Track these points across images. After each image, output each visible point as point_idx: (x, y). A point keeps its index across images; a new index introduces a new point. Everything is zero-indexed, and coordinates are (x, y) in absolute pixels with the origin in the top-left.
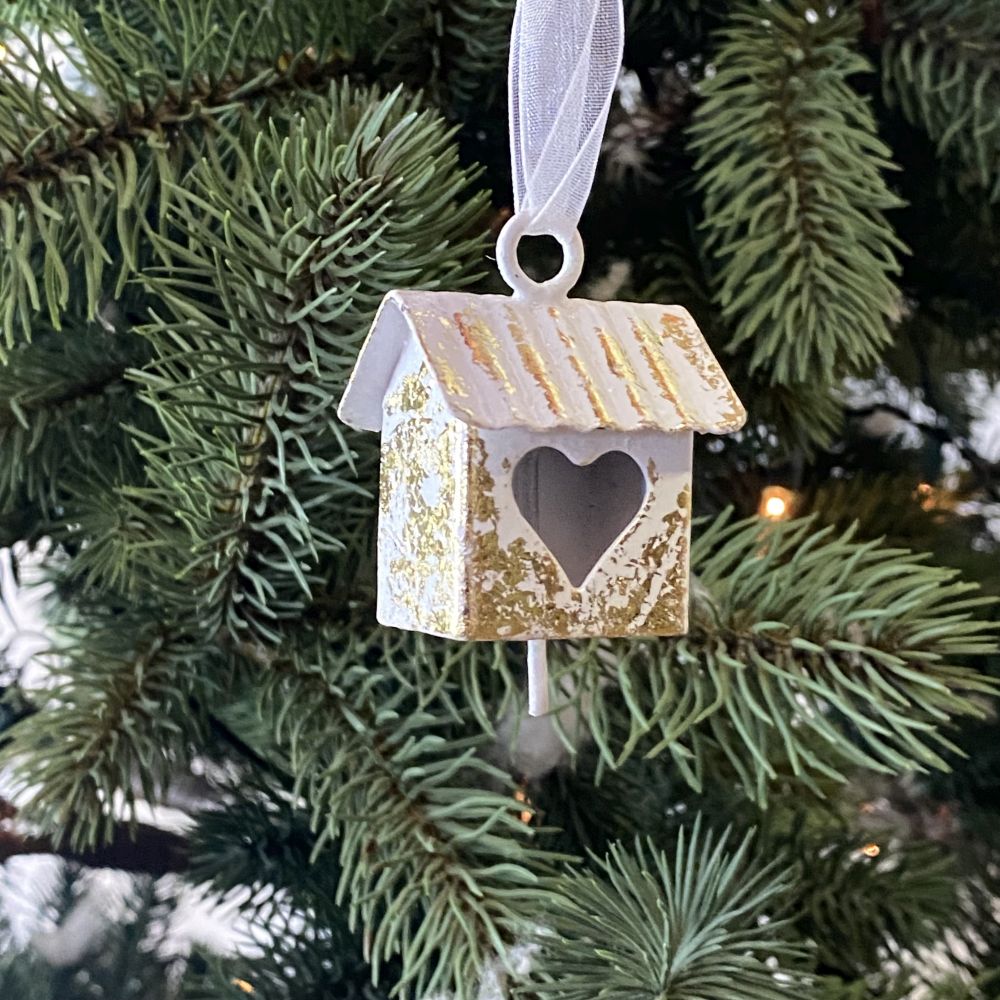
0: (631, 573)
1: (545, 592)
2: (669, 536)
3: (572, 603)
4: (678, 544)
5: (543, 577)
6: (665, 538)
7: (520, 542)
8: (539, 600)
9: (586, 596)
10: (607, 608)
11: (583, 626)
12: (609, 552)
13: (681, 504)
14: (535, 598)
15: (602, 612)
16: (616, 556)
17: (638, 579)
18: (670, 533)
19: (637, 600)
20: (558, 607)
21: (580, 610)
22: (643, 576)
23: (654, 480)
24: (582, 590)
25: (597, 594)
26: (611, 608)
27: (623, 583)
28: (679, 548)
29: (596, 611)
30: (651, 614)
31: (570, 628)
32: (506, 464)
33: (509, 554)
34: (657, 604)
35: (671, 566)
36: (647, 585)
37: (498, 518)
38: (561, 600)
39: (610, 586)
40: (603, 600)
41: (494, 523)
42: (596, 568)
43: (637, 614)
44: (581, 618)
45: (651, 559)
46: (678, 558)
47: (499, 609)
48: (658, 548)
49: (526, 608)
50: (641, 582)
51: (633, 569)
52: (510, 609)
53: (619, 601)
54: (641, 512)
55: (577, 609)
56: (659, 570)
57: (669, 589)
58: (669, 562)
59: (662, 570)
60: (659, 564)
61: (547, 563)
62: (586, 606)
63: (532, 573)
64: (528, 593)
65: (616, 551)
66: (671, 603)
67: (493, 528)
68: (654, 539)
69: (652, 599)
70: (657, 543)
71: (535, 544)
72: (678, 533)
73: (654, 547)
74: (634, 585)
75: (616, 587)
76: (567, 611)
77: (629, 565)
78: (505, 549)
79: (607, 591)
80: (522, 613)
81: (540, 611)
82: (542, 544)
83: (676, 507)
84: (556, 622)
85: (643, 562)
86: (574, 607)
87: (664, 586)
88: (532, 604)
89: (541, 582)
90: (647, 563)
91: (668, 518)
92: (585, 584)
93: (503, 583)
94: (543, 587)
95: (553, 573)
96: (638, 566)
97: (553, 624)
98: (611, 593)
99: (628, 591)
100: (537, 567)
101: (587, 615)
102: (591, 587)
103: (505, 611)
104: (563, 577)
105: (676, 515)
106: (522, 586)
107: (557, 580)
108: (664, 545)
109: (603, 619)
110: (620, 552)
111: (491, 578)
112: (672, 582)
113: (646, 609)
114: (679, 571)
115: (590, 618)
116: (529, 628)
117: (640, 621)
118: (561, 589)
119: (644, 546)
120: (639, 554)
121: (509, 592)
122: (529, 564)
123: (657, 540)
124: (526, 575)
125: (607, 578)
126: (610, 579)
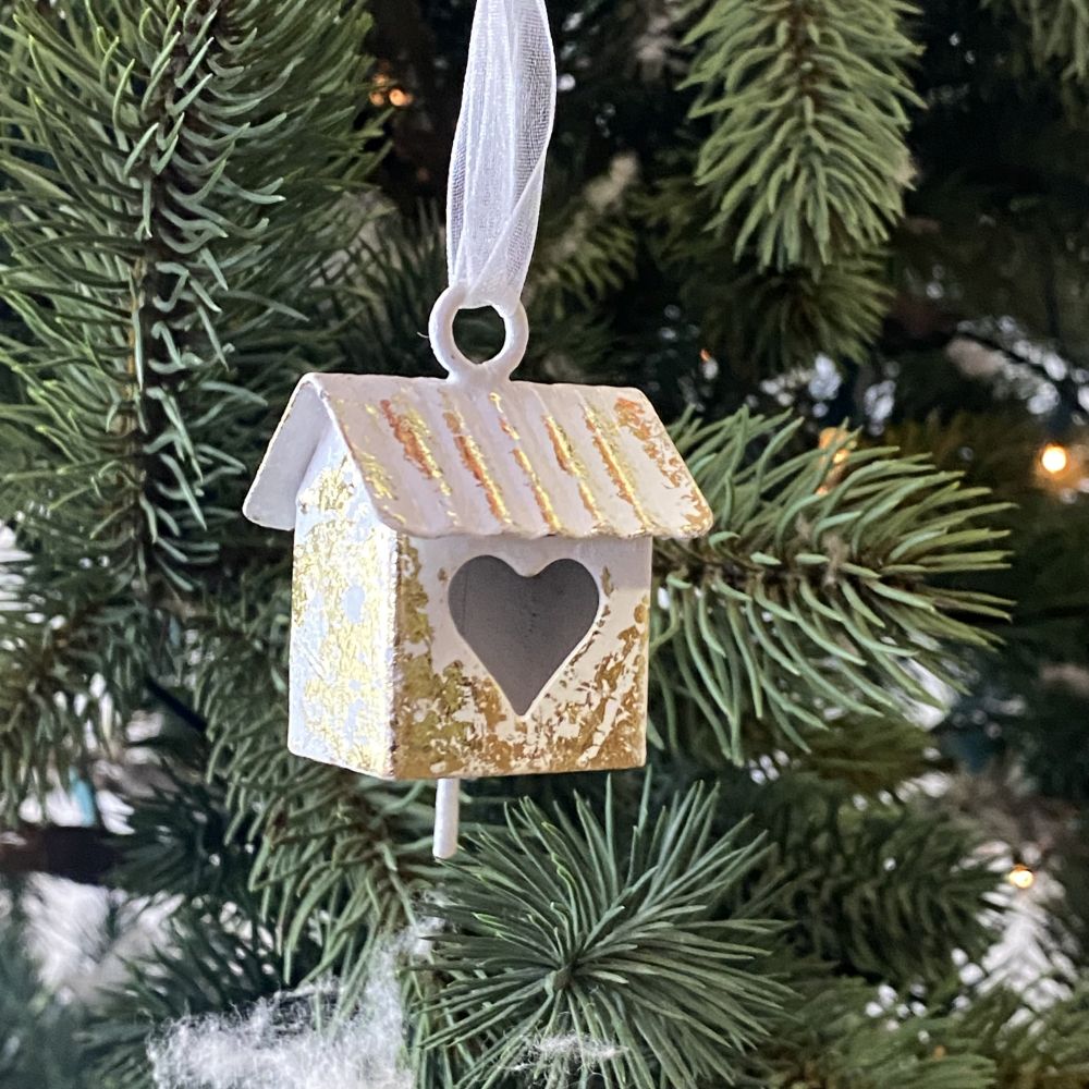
0: (582, 698)
1: (485, 723)
2: (625, 655)
3: (516, 734)
4: (635, 663)
5: (483, 705)
6: (620, 658)
7: (457, 665)
8: (479, 732)
9: (531, 726)
10: (555, 739)
11: (528, 760)
12: (558, 675)
13: (638, 618)
14: (473, 730)
15: (550, 743)
16: (566, 679)
17: (590, 705)
18: (626, 651)
19: (589, 728)
20: (500, 739)
21: (525, 742)
22: (596, 700)
23: (609, 591)
24: (527, 718)
25: (544, 722)
26: (560, 739)
27: (573, 708)
28: (636, 669)
29: (543, 741)
30: (606, 743)
31: (513, 763)
32: (442, 576)
33: (444, 680)
34: (611, 733)
35: (627, 690)
36: (601, 711)
37: (432, 638)
38: (504, 731)
39: (558, 714)
40: (551, 729)
41: (427, 644)
42: (543, 693)
43: (588, 744)
44: (526, 751)
45: (605, 682)
46: (635, 680)
47: (433, 743)
48: (612, 669)
49: (465, 742)
50: (593, 708)
51: (584, 694)
52: (445, 743)
53: (569, 730)
54: (594, 627)
55: (521, 740)
56: (613, 694)
57: (625, 715)
58: (625, 684)
59: (618, 694)
60: (613, 687)
61: (487, 690)
62: (531, 737)
63: (471, 700)
64: (464, 725)
65: (566, 673)
66: (627, 731)
67: (426, 650)
68: (608, 660)
69: (606, 727)
70: (612, 664)
71: (475, 669)
72: (635, 651)
73: (608, 668)
74: (586, 711)
75: (566, 715)
76: (511, 743)
77: (580, 690)
78: (441, 674)
79: (556, 719)
80: (459, 746)
81: (480, 745)
82: (482, 668)
83: (633, 622)
84: (498, 757)
85: (595, 685)
86: (518, 738)
87: (619, 712)
88: (470, 737)
89: (481, 710)
90: (601, 686)
91: (623, 635)
92: (531, 711)
93: (438, 713)
94: (483, 716)
95: (496, 700)
96: (590, 689)
97: (495, 759)
98: (561, 720)
99: (579, 719)
100: (476, 694)
101: (533, 748)
102: (537, 715)
103: (440, 744)
104: (506, 705)
105: (632, 631)
107: (499, 708)
108: (620, 666)
109: (551, 751)
110: (570, 675)
111: (424, 707)
112: (629, 707)
113: (599, 739)
114: (636, 695)
115: (536, 749)
116: (467, 764)
117: (592, 752)
118: (503, 718)
119: (597, 667)
120: (590, 675)
121: (444, 724)
122: (467, 690)
123: (612, 660)
124: (465, 703)
125: (556, 704)
126: (559, 705)
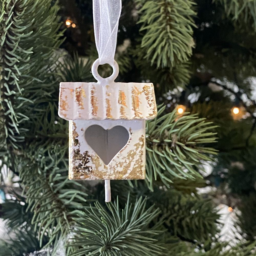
0: (124, 161)
1: (95, 167)
3: (104, 170)
4: (140, 152)
6: (135, 151)
7: (87, 152)
8: (93, 168)
9: (109, 168)
10: (116, 171)
12: (117, 155)
13: (141, 141)
14: (91, 168)
15: (114, 172)
16: (119, 156)
18: (137, 149)
19: (126, 169)
20: (100, 171)
22: (128, 161)
23: (131, 134)
24: (107, 166)
25: (113, 167)
26: (117, 171)
27: (121, 164)
28: (140, 154)
29: (112, 172)
31: (104, 177)
32: (82, 130)
34: (133, 170)
35: (137, 159)
36: (129, 164)
38: (100, 169)
39: (117, 165)
40: (114, 169)
41: (79, 146)
42: (112, 160)
43: (126, 173)
44: (107, 174)
45: (130, 157)
46: (140, 156)
47: (80, 171)
48: (133, 154)
49: (89, 171)
50: (127, 164)
52: (84, 171)
53: (120, 169)
54: (128, 143)
55: (106, 171)
57: (137, 166)
58: (137, 157)
59: (134, 160)
60: (133, 158)
62: (109, 170)
63: (91, 161)
64: (89, 167)
65: (119, 154)
66: (137, 170)
67: (78, 148)
68: (131, 151)
69: (131, 168)
70: (132, 152)
71: (91, 152)
72: (140, 149)
74: (125, 164)
75: (119, 165)
76: (103, 172)
77: (123, 159)
78: (82, 154)
79: (116, 166)
80: (88, 172)
81: (94, 172)
82: (94, 153)
83: (139, 142)
85: (128, 158)
87: (135, 165)
88: (91, 170)
89: (94, 163)
91: (136, 145)
92: (110, 163)
93: (82, 164)
94: (94, 165)
95: (98, 161)
96: (126, 159)
97: (98, 176)
98: (118, 166)
99: (123, 166)
100: (92, 159)
101: (109, 173)
102: (110, 165)
103: (82, 171)
104: (101, 162)
105: (139, 144)
107: (99, 163)
108: (135, 153)
109: (115, 174)
111: (78, 162)
112: (138, 164)
113: (129, 172)
115: (110, 174)
116: (90, 176)
117: (127, 175)
118: (100, 165)
119: (128, 153)
120: (126, 155)
121: (83, 166)
122: (90, 158)
123: (132, 151)
124: (89, 161)
125: (116, 162)
126: (117, 163)
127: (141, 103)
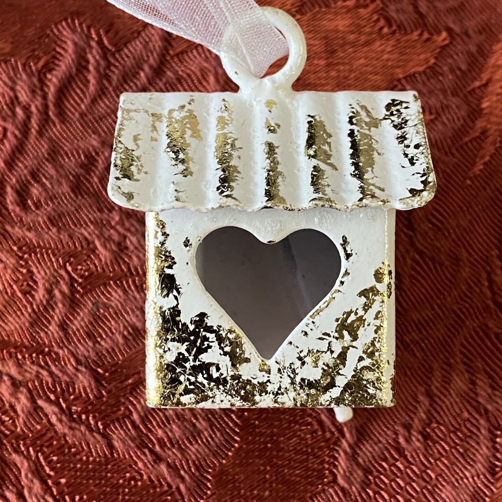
0: (324, 346)
1: (229, 364)
2: (366, 311)
3: (260, 374)
4: (376, 318)
5: (228, 349)
6: (361, 312)
7: (202, 315)
8: (222, 371)
9: (274, 368)
10: (298, 379)
11: (272, 396)
12: (301, 326)
13: (378, 276)
14: (218, 369)
15: (293, 383)
16: (307, 330)
17: (332, 352)
18: (366, 308)
19: (331, 373)
20: (244, 377)
21: (269, 381)
22: (337, 349)
23: (348, 256)
24: (271, 362)
25: (287, 365)
26: (303, 380)
27: (316, 354)
28: (378, 322)
29: (286, 382)
30: (348, 386)
31: (257, 398)
32: (187, 243)
33: (192, 327)
34: (353, 376)
35: (369, 340)
36: (343, 357)
37: (179, 293)
38: (247, 371)
39: (300, 359)
40: (294, 371)
41: (176, 298)
42: (286, 342)
43: (332, 385)
44: (269, 389)
45: (345, 333)
46: (376, 332)
47: (182, 378)
48: (353, 322)
49: (210, 378)
50: (335, 355)
51: (326, 343)
52: (193, 379)
53: (312, 373)
54: (337, 286)
55: (265, 379)
56: (354, 344)
57: (367, 362)
58: (365, 335)
59: (359, 343)
60: (355, 338)
61: (231, 336)
62: (274, 377)
63: (215, 345)
64: (211, 364)
65: (307, 324)
66: (369, 376)
67: (175, 303)
68: (349, 314)
69: (348, 371)
70: (353, 317)
71: (218, 317)
72: (376, 307)
73: (349, 321)
74: (327, 358)
75: (308, 360)
76: (255, 382)
77: (320, 339)
78: (188, 323)
79: (298, 363)
80: (205, 382)
81: (225, 381)
82: (226, 317)
83: (372, 282)
84: (242, 392)
85: (336, 335)
86: (262, 378)
87: (361, 359)
88: (215, 375)
89: (225, 354)
90: (342, 337)
91: (364, 293)
93: (186, 354)
94: (228, 358)
95: (236, 344)
96: (331, 339)
97: (239, 394)
98: (303, 363)
99: (320, 363)
100: (220, 339)
101: (277, 386)
103: (188, 379)
104: (249, 348)
105: (373, 290)
106: (205, 358)
107: (243, 352)
108: (361, 320)
109: (295, 390)
110: (311, 326)
111: (174, 349)
112: (371, 355)
113: (341, 382)
114: (378, 345)
115: (279, 389)
116: (214, 397)
117: (335, 392)
118: (247, 360)
119: (337, 320)
120: (332, 328)
121: (192, 364)
122: (212, 337)
123: (353, 314)
124: (210, 347)
125: (298, 350)
126: (301, 352)
127: (379, 154)
